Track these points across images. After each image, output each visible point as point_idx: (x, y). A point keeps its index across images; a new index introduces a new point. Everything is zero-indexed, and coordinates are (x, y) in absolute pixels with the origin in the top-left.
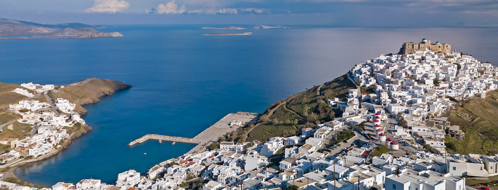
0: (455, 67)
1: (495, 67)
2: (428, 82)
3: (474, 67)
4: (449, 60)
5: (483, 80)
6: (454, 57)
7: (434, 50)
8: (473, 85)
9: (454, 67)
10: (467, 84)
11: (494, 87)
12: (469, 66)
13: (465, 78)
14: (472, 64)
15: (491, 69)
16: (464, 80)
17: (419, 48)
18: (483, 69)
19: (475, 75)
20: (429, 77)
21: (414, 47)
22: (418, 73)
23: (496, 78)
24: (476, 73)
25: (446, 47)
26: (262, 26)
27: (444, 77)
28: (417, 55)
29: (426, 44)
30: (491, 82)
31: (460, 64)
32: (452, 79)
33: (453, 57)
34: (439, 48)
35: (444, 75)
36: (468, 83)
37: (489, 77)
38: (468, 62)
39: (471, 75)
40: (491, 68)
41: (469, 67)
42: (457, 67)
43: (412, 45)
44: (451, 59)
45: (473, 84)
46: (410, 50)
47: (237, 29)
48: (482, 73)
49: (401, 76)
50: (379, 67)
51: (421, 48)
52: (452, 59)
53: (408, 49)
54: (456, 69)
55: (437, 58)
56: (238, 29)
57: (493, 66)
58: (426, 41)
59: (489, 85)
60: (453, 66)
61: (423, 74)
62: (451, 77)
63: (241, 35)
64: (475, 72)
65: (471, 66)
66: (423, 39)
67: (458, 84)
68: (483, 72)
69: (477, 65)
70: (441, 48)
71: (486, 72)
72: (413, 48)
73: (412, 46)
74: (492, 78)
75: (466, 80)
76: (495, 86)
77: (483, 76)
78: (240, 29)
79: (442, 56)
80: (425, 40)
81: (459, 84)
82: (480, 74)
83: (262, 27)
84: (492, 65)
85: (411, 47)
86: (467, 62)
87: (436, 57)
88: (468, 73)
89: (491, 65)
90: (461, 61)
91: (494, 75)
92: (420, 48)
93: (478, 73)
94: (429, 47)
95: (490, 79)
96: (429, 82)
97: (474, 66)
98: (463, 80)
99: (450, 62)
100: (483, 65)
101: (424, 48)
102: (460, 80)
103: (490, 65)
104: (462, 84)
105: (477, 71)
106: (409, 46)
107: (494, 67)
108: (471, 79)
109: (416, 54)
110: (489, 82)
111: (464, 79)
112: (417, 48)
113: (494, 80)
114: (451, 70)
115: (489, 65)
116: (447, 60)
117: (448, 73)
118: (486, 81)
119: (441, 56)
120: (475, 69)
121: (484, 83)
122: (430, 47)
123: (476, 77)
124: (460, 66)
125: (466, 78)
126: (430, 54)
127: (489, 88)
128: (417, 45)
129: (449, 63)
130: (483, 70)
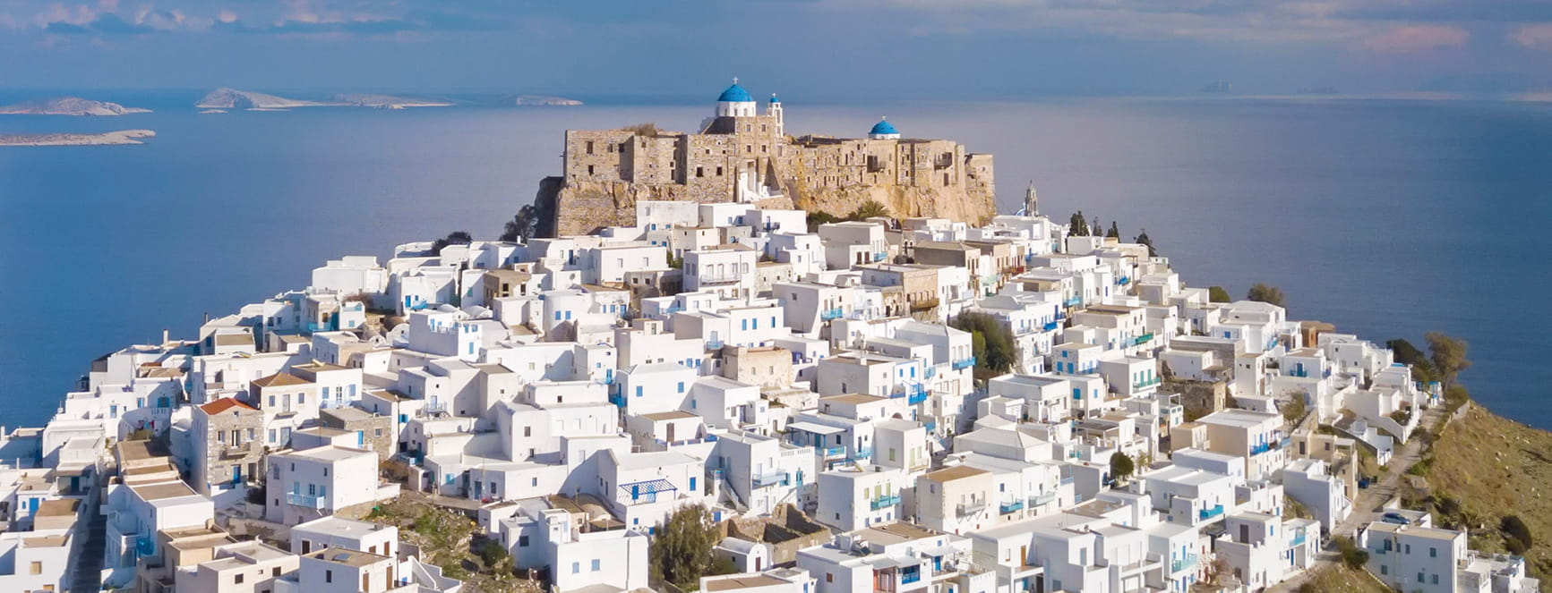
0: (954, 356)
1: (1312, 330)
2: (586, 566)
3: (1138, 342)
4: (909, 286)
5: (1193, 491)
6: (972, 254)
7: (820, 191)
8: (1078, 571)
9: (941, 356)
10: (1016, 562)
11: (1290, 555)
12: (1090, 334)
13: (1011, 480)
14: (1121, 319)
15: (1279, 352)
16: (1004, 510)
17: (680, 177)
18: (1208, 360)
19: (1126, 428)
20: (623, 497)
21: (639, 164)
22: (531, 443)
23: (1309, 451)
24: (1142, 407)
25: (930, 165)
26: (248, 95)
27: (809, 479)
28: (643, 238)
29: (741, 137)
30: (1270, 498)
31: (1008, 325)
32: (874, 506)
33: (963, 254)
34: (868, 177)
35: (805, 461)
36: (1026, 540)
37: (1252, 442)
38: (1090, 297)
39: (1087, 427)
40: (1288, 343)
41: (1095, 343)
42: (968, 353)
43: (622, 148)
44: (931, 271)
45: (1074, 559)
46: (595, 194)
47: (91, 111)
48: (1196, 399)
49: (320, 503)
50: (219, 377)
51: (700, 173)
52: (952, 276)
53: (585, 186)
54: (968, 373)
55: (815, 269)
56: (101, 110)
57: (1298, 325)
58: (744, 109)
59: (1248, 532)
60: (925, 352)
61: (574, 461)
62: (866, 484)
63: (78, 142)
64: (1133, 396)
65: (1113, 334)
66: (724, 97)
67: (911, 572)
68: (1211, 394)
69: (1171, 324)
70: (885, 179)
71: (1233, 388)
72: (627, 173)
73: (616, 155)
74: (1274, 445)
75: (1018, 504)
76: (1300, 538)
77: (1199, 431)
78: (110, 112)
79: (863, 249)
80: (743, 106)
81: (927, 570)
82: (1176, 417)
83: (249, 104)
84: (1289, 317)
85: (608, 167)
86: (1086, 302)
87: (809, 254)
88: (1056, 414)
89: (1282, 312)
90: (1031, 287)
91: (1297, 409)
92: (691, 176)
93: (1155, 407)
94: (770, 168)
95: (1259, 457)
96: (596, 565)
97: (1138, 333)
98: (994, 510)
99: (924, 308)
100: (1225, 313)
101: (728, 174)
102: (960, 513)
103: (1276, 320)
104: (963, 567)
105: (1153, 389)
106: (590, 160)
107: (1305, 333)
108: (1070, 488)
109: (640, 230)
110: (1242, 495)
111: (996, 500)
112: (665, 176)
113: (1292, 466)
114: (898, 393)
115: (1267, 318)
116: (893, 283)
117: (849, 431)
118: (1216, 493)
119: (854, 250)
120: (1136, 368)
121: (1195, 514)
122: (781, 166)
123: (1132, 452)
124: (1010, 339)
125: (1019, 485)
126: (768, 229)
127: (1238, 573)
128: (666, 148)
129: (913, 310)
130: (1213, 372)
